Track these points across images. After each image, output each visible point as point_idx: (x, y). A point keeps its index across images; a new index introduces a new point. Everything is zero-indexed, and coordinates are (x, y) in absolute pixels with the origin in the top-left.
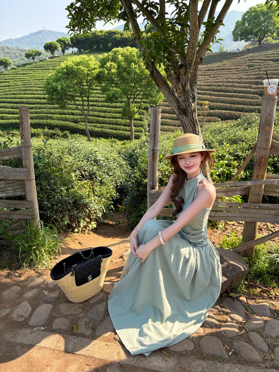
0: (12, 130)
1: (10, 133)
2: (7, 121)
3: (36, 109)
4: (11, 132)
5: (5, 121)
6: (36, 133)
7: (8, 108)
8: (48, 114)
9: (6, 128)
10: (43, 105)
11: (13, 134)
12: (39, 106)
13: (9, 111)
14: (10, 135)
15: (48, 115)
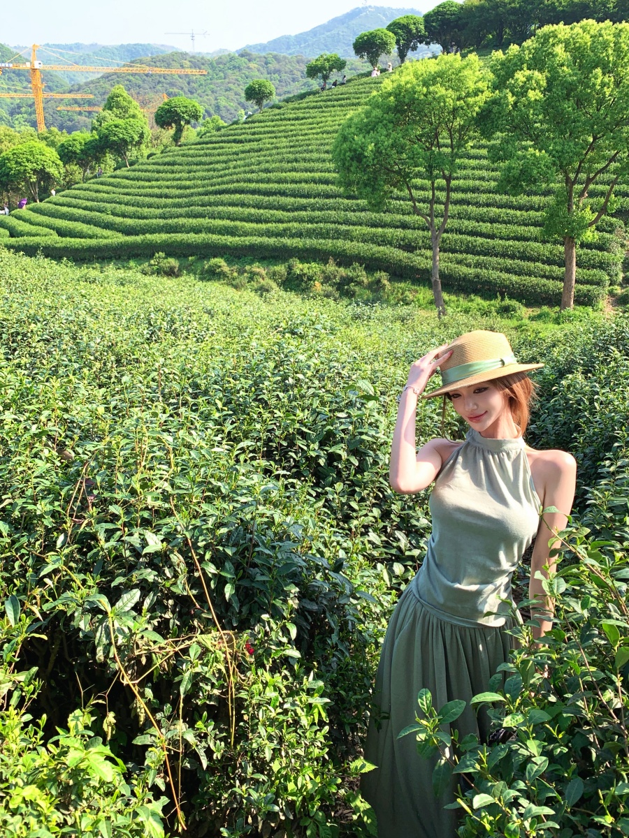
0: (251, 263)
1: (245, 271)
2: (243, 238)
3: (313, 210)
4: (247, 268)
5: (237, 238)
6: (305, 275)
7: (248, 206)
8: (342, 224)
9: (239, 258)
10: (332, 200)
11: (251, 273)
12: (320, 201)
13: (250, 214)
14: (246, 274)
15: (340, 226)
